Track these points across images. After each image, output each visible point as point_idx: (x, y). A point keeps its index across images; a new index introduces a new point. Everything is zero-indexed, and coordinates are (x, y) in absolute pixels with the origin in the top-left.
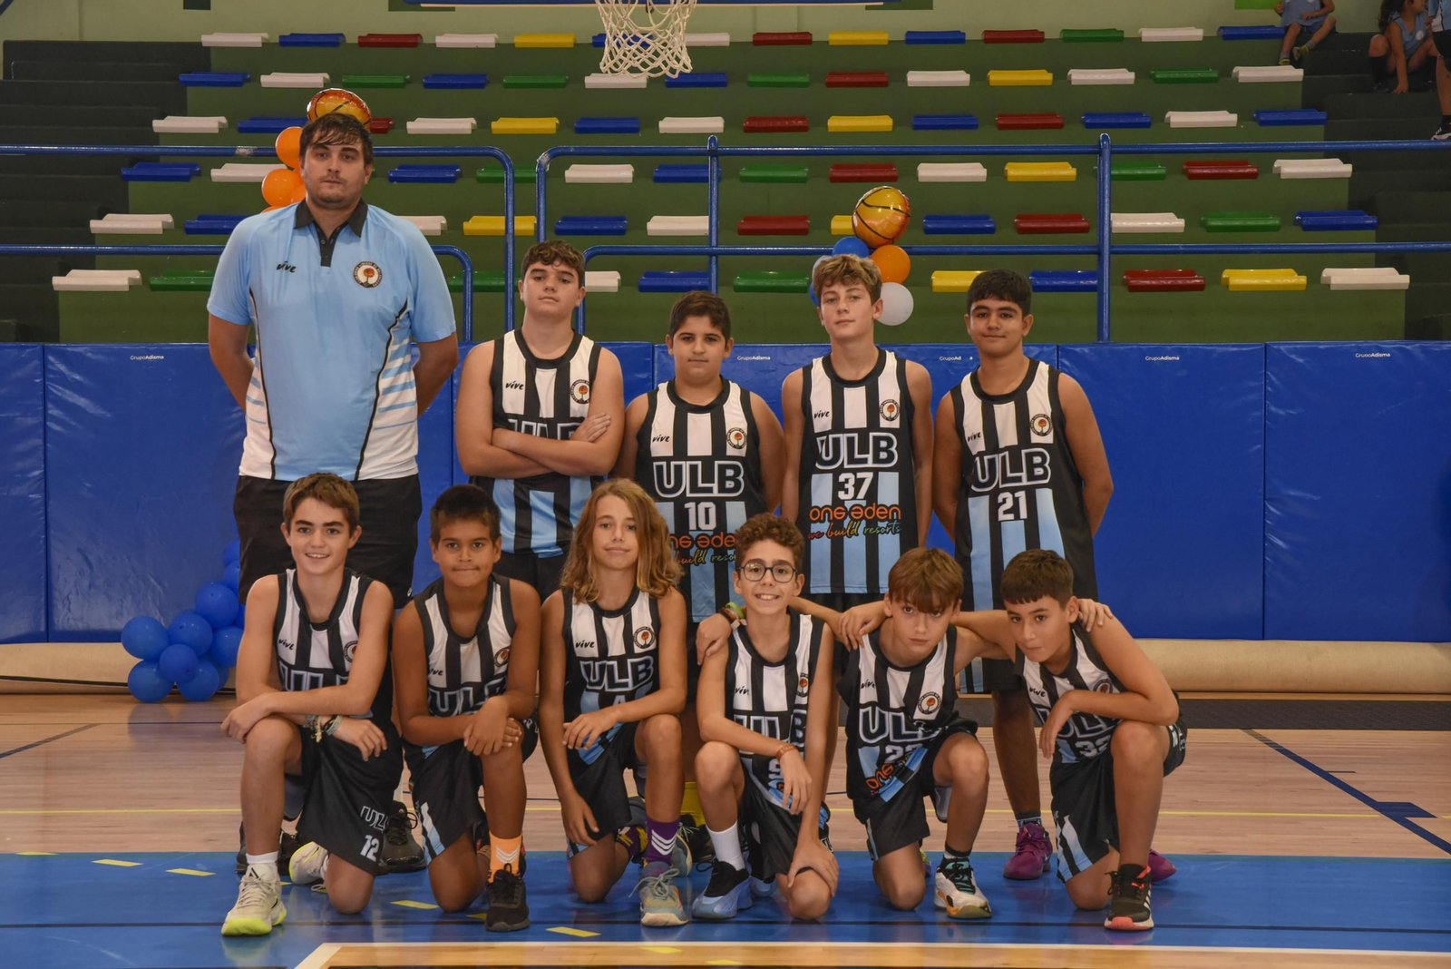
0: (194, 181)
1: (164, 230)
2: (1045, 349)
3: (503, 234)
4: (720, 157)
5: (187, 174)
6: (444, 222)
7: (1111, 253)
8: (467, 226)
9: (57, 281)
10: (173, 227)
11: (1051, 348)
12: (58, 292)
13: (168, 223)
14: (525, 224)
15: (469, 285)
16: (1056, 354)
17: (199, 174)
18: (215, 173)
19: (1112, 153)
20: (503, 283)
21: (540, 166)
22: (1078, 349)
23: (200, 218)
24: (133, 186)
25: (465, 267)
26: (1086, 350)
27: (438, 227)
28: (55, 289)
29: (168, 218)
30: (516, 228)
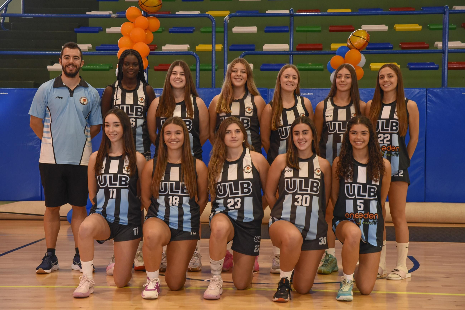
0: (100, 33)
1: (88, 50)
2: (422, 90)
3: (211, 51)
4: (294, 17)
5: (98, 30)
6: (189, 47)
7: (449, 52)
8: (197, 48)
9: (49, 67)
10: (92, 49)
11: (424, 90)
12: (49, 71)
13: (90, 47)
14: (219, 47)
15: (198, 69)
16: (426, 92)
17: (102, 30)
18: (107, 30)
19: (450, 13)
20: (211, 68)
21: (225, 21)
22: (435, 90)
23: (102, 45)
24: (78, 34)
25: (197, 60)
26: (438, 90)
27: (187, 48)
28: (48, 70)
29: (90, 46)
30: (216, 48)
